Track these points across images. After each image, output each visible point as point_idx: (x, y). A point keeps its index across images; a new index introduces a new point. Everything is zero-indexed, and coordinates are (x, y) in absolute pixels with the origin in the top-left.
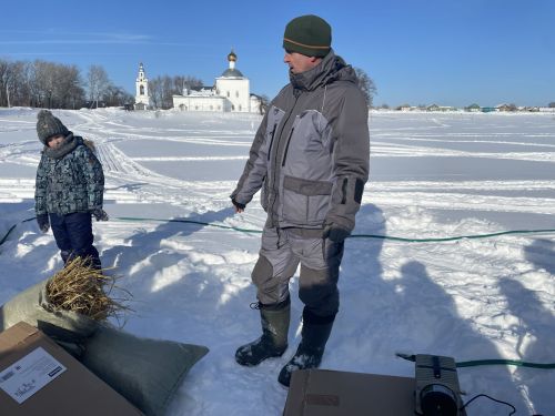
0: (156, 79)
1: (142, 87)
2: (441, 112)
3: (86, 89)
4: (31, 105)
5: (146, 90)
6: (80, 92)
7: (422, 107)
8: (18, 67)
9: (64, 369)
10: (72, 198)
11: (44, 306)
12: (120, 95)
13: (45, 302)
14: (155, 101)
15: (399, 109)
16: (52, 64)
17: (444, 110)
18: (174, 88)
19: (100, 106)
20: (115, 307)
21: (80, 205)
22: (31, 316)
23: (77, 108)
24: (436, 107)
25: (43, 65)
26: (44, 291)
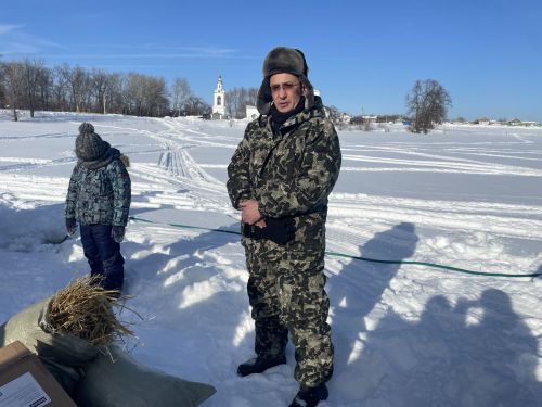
0: (233, 89)
1: (219, 98)
2: (523, 127)
3: (171, 99)
4: (123, 113)
5: (222, 101)
6: (165, 101)
7: (502, 122)
8: (114, 78)
9: (48, 400)
10: (97, 209)
11: (42, 327)
12: (199, 105)
13: (44, 321)
14: (230, 112)
15: (477, 123)
16: (143, 76)
17: (526, 125)
18: (248, 99)
19: (182, 115)
20: (121, 331)
21: (104, 216)
22: (31, 335)
23: (162, 116)
24: (517, 121)
25: (135, 77)
26: (46, 309)
